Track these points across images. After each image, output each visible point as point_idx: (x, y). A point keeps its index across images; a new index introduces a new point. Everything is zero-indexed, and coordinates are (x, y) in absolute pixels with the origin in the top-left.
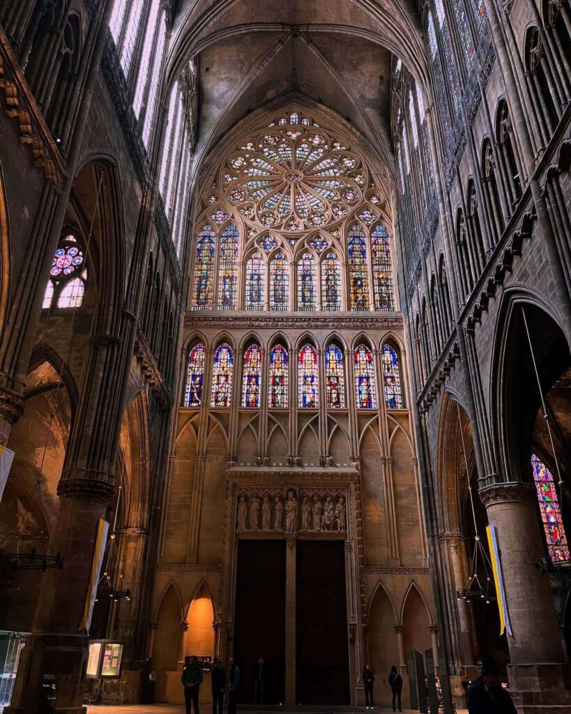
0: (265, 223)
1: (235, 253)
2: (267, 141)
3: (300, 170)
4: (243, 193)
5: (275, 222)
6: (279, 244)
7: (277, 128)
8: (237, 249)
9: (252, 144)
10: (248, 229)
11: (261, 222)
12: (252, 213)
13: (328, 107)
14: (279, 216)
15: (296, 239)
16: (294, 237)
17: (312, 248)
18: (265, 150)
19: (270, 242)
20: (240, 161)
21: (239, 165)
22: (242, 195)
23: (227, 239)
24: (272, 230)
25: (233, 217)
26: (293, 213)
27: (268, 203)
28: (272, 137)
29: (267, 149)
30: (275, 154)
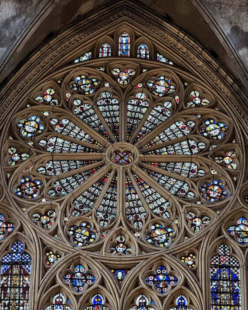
0: (75, 239)
1: (24, 293)
2: (78, 87)
3: (134, 143)
4: (38, 183)
5: (90, 237)
6: (98, 279)
7: (95, 63)
8: (28, 287)
9: (53, 92)
10: (46, 249)
11: (68, 237)
12: (52, 220)
13: (181, 29)
14: (98, 227)
15: (125, 270)
16: (122, 267)
17: (150, 287)
18: (75, 103)
19: (83, 275)
20: (33, 124)
21: (32, 130)
22: (36, 186)
23: (11, 268)
24: (84, 253)
25: (21, 229)
26: (121, 224)
27: (80, 202)
28: (86, 78)
29: (79, 102)
30: (92, 111)
